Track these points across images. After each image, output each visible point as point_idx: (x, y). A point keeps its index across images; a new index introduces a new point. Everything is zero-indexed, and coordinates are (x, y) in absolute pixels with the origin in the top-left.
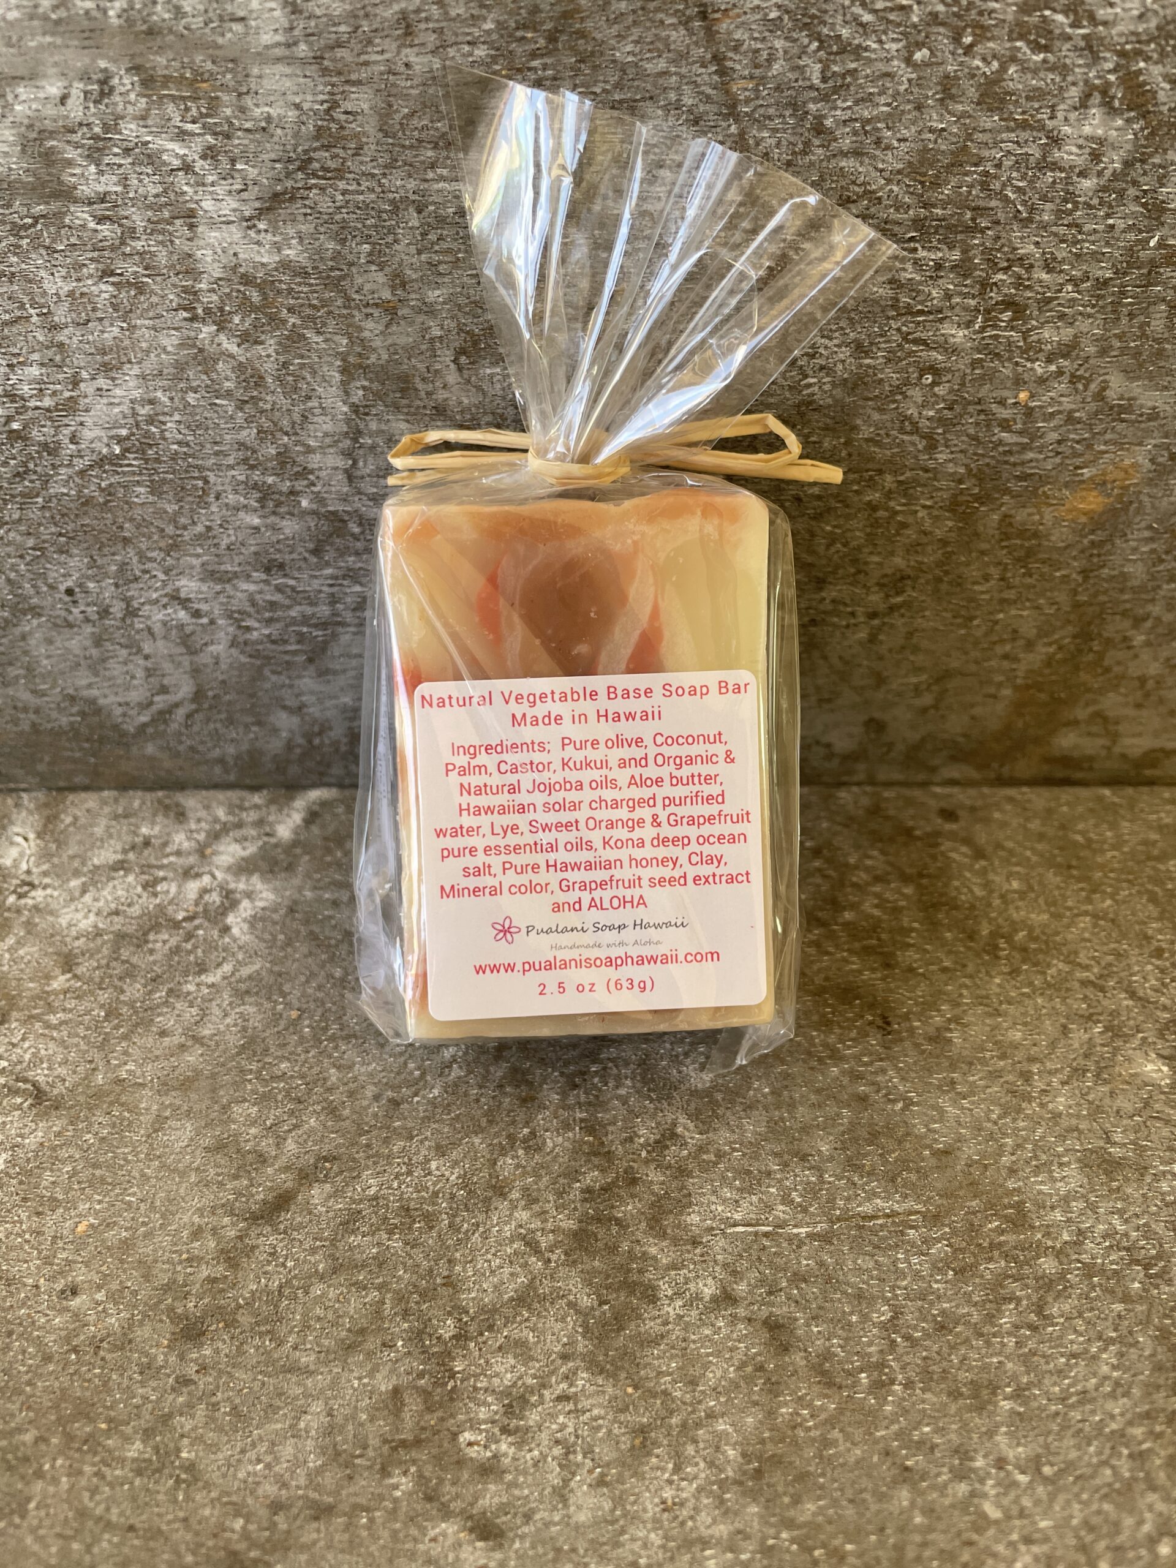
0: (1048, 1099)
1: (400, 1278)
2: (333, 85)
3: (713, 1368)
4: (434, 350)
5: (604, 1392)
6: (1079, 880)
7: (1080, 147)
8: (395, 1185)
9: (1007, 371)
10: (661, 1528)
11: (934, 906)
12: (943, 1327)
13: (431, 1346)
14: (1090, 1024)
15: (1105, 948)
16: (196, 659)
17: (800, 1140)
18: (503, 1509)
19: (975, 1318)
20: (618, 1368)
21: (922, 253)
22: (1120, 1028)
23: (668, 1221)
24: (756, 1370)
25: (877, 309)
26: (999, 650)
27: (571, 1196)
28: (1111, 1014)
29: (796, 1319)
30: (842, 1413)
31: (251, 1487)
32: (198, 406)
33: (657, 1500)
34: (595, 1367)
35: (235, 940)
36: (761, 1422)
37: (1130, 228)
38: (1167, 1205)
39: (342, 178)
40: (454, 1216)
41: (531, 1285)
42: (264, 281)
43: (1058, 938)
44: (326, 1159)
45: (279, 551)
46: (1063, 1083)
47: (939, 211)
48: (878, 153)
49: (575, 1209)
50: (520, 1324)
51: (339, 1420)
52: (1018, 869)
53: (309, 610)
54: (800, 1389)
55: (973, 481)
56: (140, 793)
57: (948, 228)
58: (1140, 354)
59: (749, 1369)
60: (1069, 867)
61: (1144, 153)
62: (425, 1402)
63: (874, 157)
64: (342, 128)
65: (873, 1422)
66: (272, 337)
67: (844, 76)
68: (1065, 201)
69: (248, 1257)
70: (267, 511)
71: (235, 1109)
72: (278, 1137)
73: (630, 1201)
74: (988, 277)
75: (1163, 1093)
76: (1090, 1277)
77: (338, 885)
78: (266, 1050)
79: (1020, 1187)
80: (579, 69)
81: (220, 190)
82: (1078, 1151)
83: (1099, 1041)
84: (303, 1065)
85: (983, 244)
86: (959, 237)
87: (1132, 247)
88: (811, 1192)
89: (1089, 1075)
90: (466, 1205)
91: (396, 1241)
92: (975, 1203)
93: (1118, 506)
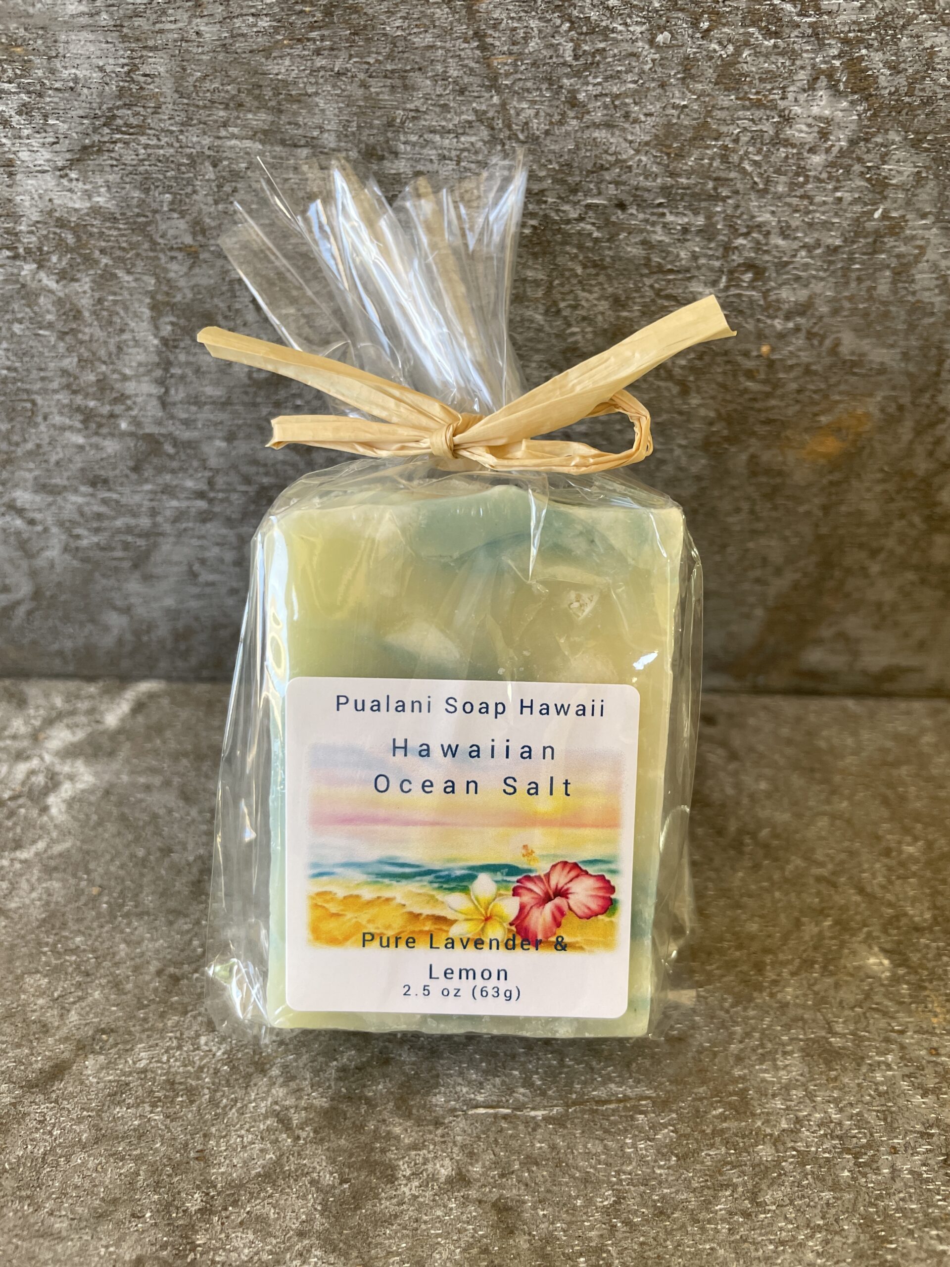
0: (777, 989)
1: (157, 1151)
2: (132, 51)
3: (440, 1249)
6: (821, 782)
7: (809, 126)
8: (165, 1058)
9: (749, 327)
12: (661, 1213)
13: (177, 1218)
14: (821, 918)
15: (840, 847)
16: (33, 562)
19: (693, 1204)
20: (350, 1247)
21: (670, 218)
22: (848, 922)
23: (414, 1102)
24: (480, 1253)
25: (632, 267)
26: (751, 575)
27: (327, 1075)
28: (840, 909)
29: (524, 1202)
32: (24, 336)
34: (329, 1245)
35: (52, 819)
37: (855, 201)
38: (880, 1095)
39: (143, 134)
40: (215, 1091)
41: (278, 1162)
42: (78, 225)
43: (798, 836)
44: (103, 1031)
45: (103, 468)
46: (793, 974)
47: (683, 181)
48: (627, 125)
49: (329, 1087)
50: (263, 1200)
52: (766, 770)
53: (132, 521)
55: (723, 424)
57: (694, 195)
58: (868, 314)
59: (475, 1251)
60: (812, 770)
61: (867, 133)
63: (624, 130)
64: (142, 88)
66: (88, 275)
67: (593, 55)
68: (798, 174)
69: (19, 1124)
70: (90, 432)
71: (28, 979)
72: (63, 1008)
73: (382, 1080)
74: (730, 241)
75: (883, 985)
76: (803, 1164)
77: (153, 771)
78: (64, 925)
79: (745, 1075)
80: (354, 41)
81: (35, 143)
82: (801, 1040)
83: (828, 934)
84: (96, 940)
85: (724, 211)
86: (703, 204)
87: (857, 220)
88: (551, 1075)
89: (817, 966)
90: (228, 1081)
91: (158, 1114)
92: (702, 1090)
93: (853, 451)
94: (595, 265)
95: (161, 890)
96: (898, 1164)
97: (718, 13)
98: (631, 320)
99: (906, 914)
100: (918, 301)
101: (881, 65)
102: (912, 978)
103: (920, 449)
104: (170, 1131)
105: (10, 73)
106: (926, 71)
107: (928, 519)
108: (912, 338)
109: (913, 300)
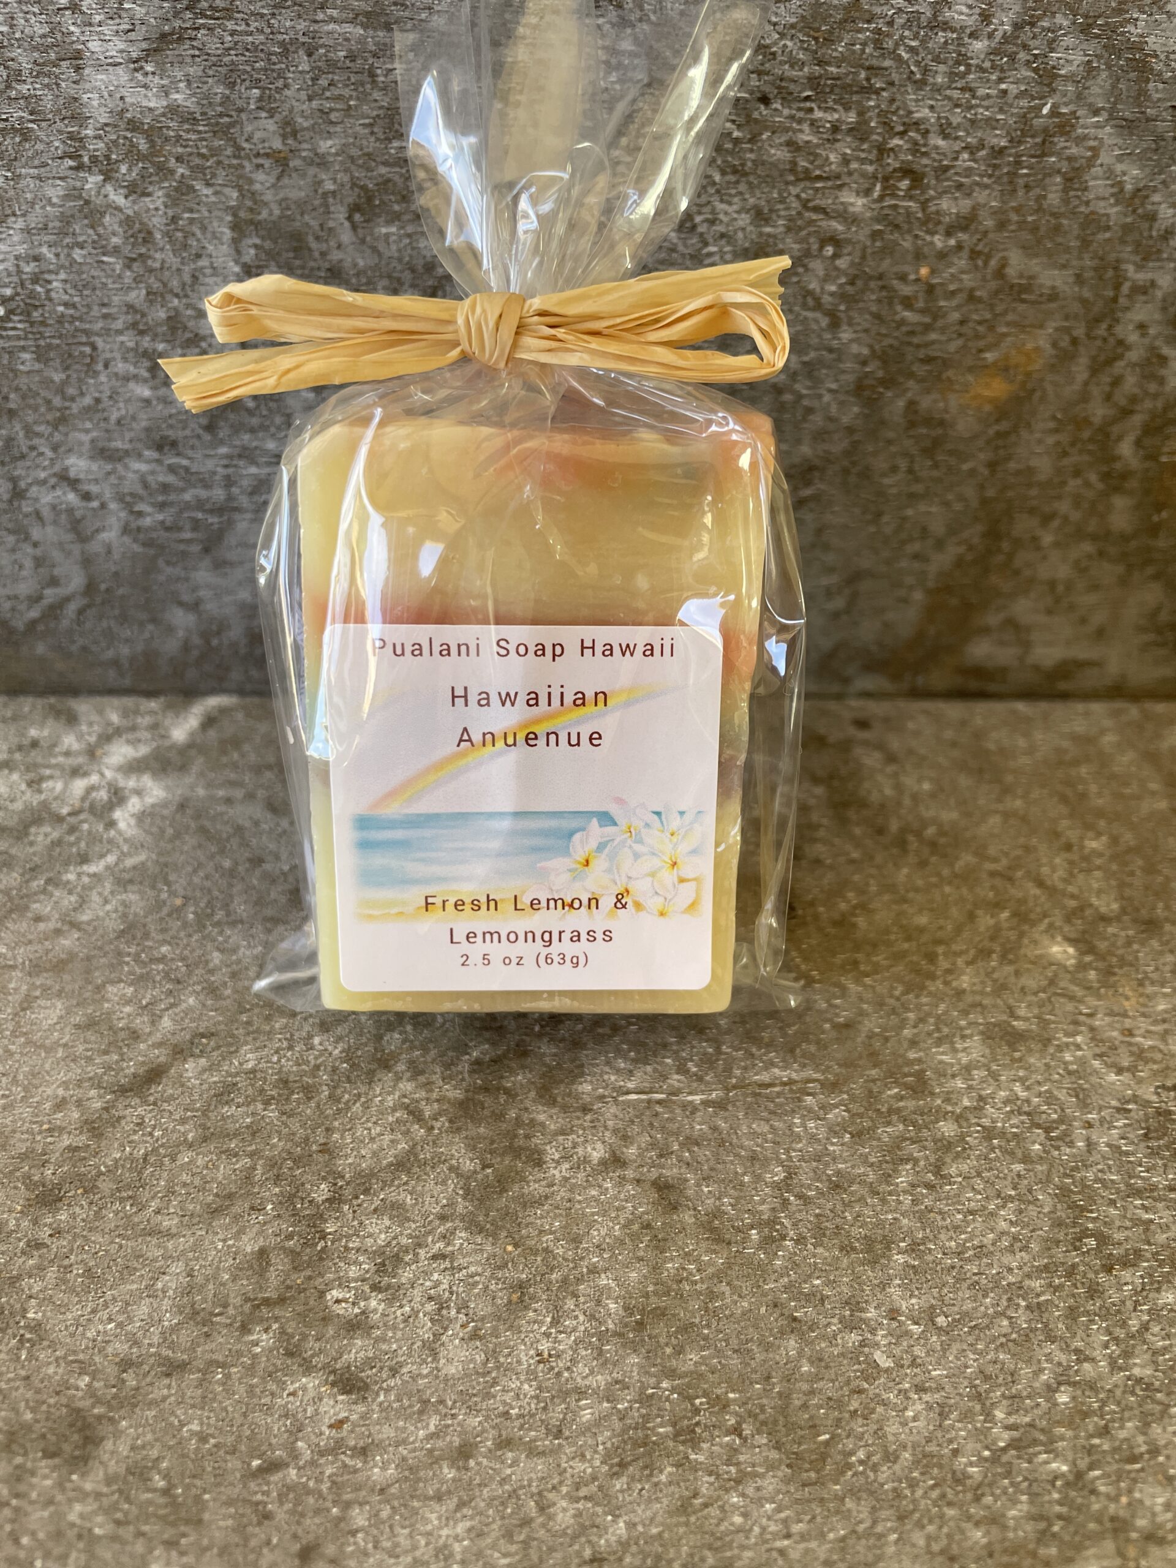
0: (952, 977)
1: (274, 1146)
3: (598, 1226)
4: (326, 205)
5: (482, 1250)
6: (991, 782)
7: (970, 7)
8: (275, 1059)
9: (907, 244)
10: (535, 1379)
11: (844, 804)
12: (837, 1186)
13: (303, 1209)
14: (997, 910)
16: (87, 547)
18: (369, 1363)
19: (871, 1177)
20: (498, 1228)
21: (818, 114)
22: (1027, 913)
23: (558, 1091)
24: (643, 1228)
25: (775, 173)
26: (910, 549)
27: (460, 1068)
28: (1018, 901)
29: (686, 1180)
30: (730, 1268)
31: (99, 1346)
32: (85, 264)
33: (532, 1352)
34: (474, 1226)
35: (120, 833)
36: (645, 1277)
37: (1021, 95)
38: (1070, 1073)
39: (230, 18)
40: (335, 1087)
41: (412, 1151)
42: (151, 127)
43: (967, 834)
44: (203, 1036)
45: (171, 426)
46: (969, 963)
47: (834, 70)
49: (463, 1080)
50: (398, 1187)
51: (200, 1280)
52: (929, 772)
53: (203, 494)
54: (687, 1245)
55: (878, 363)
56: (30, 700)
57: (844, 87)
58: (1037, 229)
59: (636, 1227)
60: (981, 771)
61: (1032, 16)
62: (293, 1262)
65: (761, 1276)
66: (160, 189)
68: (958, 63)
69: (113, 1127)
70: (157, 381)
71: (110, 989)
72: (154, 1015)
73: (521, 1071)
74: (885, 142)
75: (1068, 972)
76: (989, 1139)
77: (233, 784)
78: (146, 936)
79: (921, 1057)
81: (108, 30)
82: (981, 1024)
83: (1005, 925)
84: (184, 949)
85: (878, 106)
86: (855, 98)
87: (1024, 116)
88: (708, 1062)
89: (994, 956)
90: (348, 1077)
91: (273, 1111)
92: (874, 1072)
93: (1022, 394)
94: (735, 172)
95: (254, 899)
96: (1094, 1137)
98: (774, 236)
99: (1091, 905)
100: (1092, 213)
102: (1101, 965)
103: (1096, 391)
104: (286, 1126)
107: (1106, 476)
108: (1086, 256)
109: (1087, 211)
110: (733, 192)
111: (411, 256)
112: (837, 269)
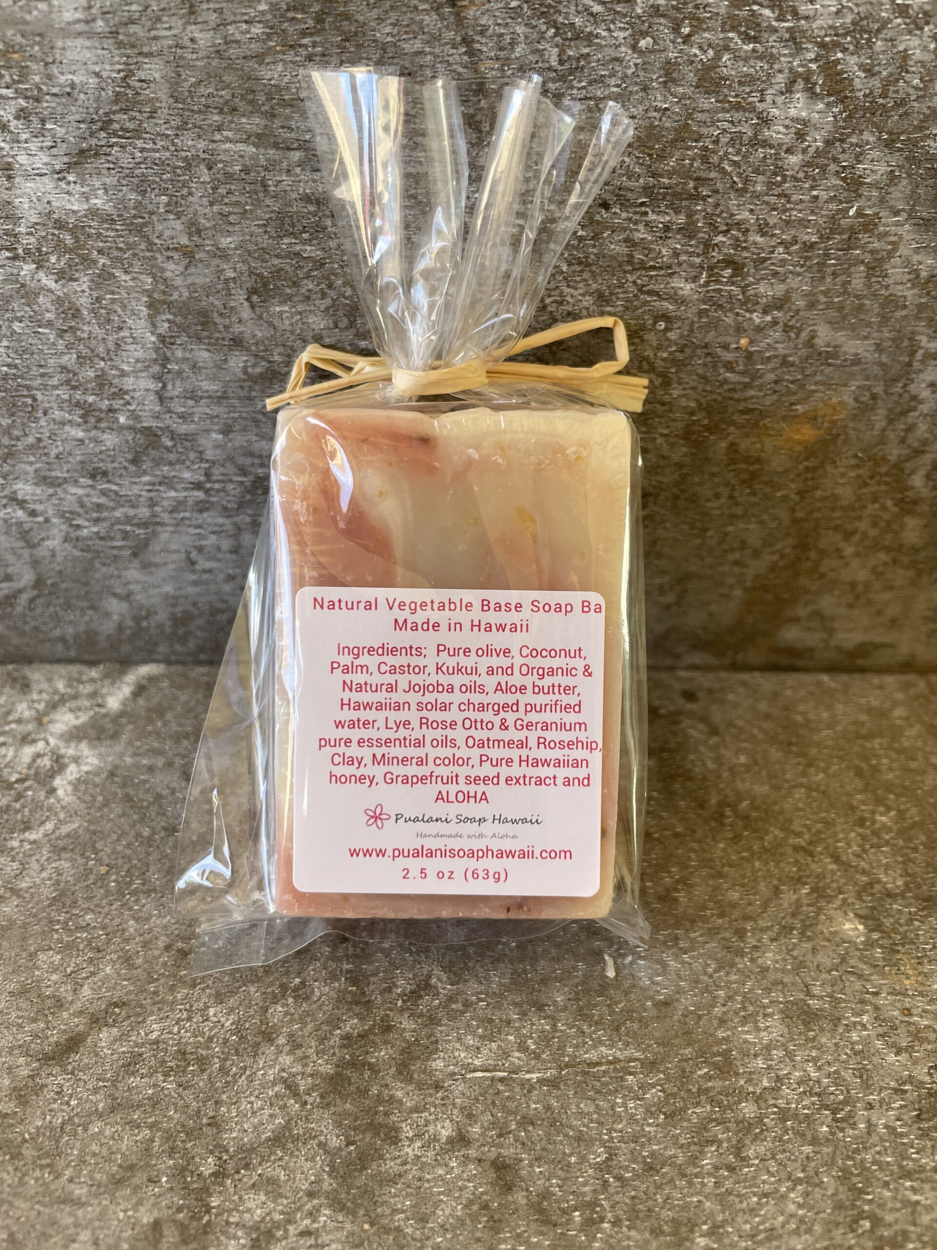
0: (758, 954)
1: (171, 1118)
2: (128, 57)
3: (443, 1206)
4: (229, 289)
5: (342, 1228)
6: (798, 755)
7: (787, 127)
8: (176, 1030)
9: (729, 320)
11: (672, 777)
12: (651, 1168)
13: (193, 1182)
14: (799, 886)
15: (816, 818)
16: (35, 551)
17: (539, 991)
19: (681, 1159)
20: (357, 1206)
21: (652, 217)
22: (824, 889)
23: (415, 1067)
24: (481, 1209)
25: (615, 264)
26: (731, 557)
27: (332, 1042)
28: (817, 877)
29: (521, 1160)
32: (23, 334)
34: (337, 1205)
35: (59, 800)
37: (832, 199)
38: (856, 1054)
39: (139, 138)
40: (225, 1060)
41: (287, 1127)
42: (75, 226)
43: (776, 808)
44: (116, 1005)
45: (102, 460)
46: (773, 940)
47: (666, 181)
49: (334, 1054)
50: (274, 1163)
52: (745, 745)
53: (131, 512)
54: (519, 1226)
55: (704, 414)
57: (675, 195)
58: (843, 308)
59: (475, 1207)
60: (790, 744)
61: (843, 134)
62: (182, 1234)
64: (137, 94)
66: (86, 275)
67: (578, 60)
68: (775, 174)
69: (37, 1095)
70: (89, 426)
71: (41, 956)
72: (76, 983)
73: (384, 1047)
74: (710, 239)
75: (859, 949)
76: (784, 1120)
77: (155, 752)
78: (75, 902)
79: (728, 1036)
80: (345, 47)
81: (33, 146)
82: (781, 1003)
83: (805, 901)
84: (105, 917)
85: (705, 210)
86: (684, 203)
87: (834, 215)
88: (545, 1039)
89: (795, 932)
90: (237, 1050)
91: (171, 1083)
92: (688, 1051)
93: (828, 437)
94: (580, 263)
95: (166, 867)
96: (874, 1119)
97: (698, 19)
99: (879, 881)
100: (891, 295)
101: (856, 68)
102: (885, 942)
103: (891, 435)
104: (182, 1099)
105: (7, 78)
106: (900, 74)
107: (899, 502)
108: (885, 329)
109: (886, 294)
110: (578, 279)
111: (301, 329)
112: (668, 339)
